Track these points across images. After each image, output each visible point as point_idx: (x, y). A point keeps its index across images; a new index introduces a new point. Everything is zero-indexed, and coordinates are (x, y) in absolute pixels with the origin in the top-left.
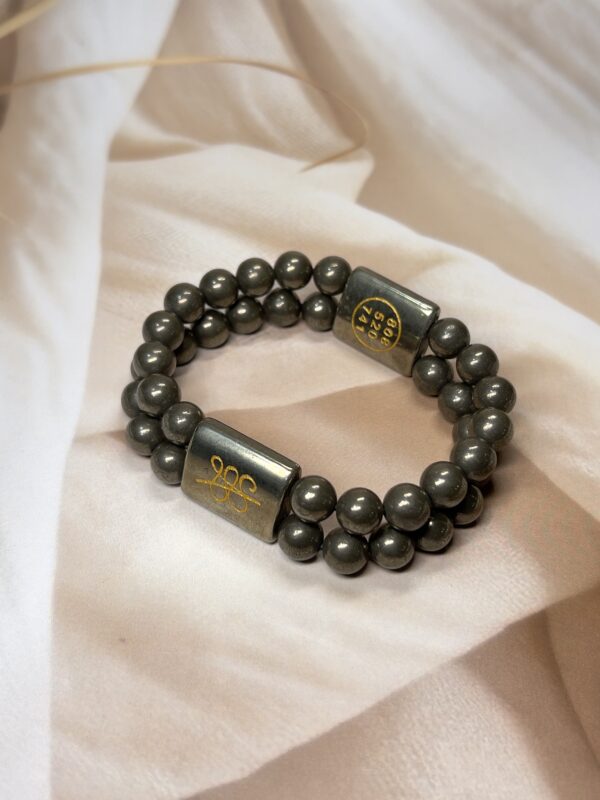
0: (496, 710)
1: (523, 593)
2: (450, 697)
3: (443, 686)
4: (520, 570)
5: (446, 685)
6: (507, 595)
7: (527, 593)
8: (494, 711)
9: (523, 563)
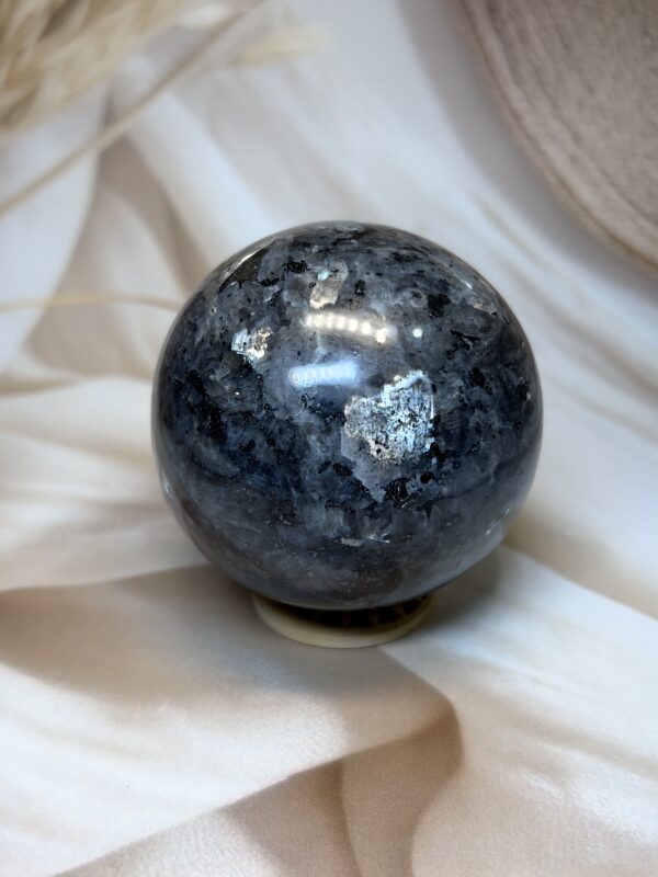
0: (257, 861)
1: (318, 744)
2: (203, 847)
3: (196, 835)
4: (320, 723)
5: (201, 835)
6: (299, 745)
7: (323, 743)
8: (253, 862)
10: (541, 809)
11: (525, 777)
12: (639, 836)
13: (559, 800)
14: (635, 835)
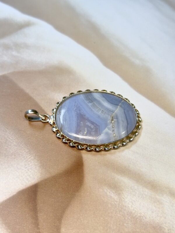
1: (29, 176)
4: (31, 165)
6: (22, 176)
7: (31, 176)
9: (33, 162)
10: (110, 206)
11: (105, 191)
12: (144, 218)
13: (117, 202)
14: (143, 218)
